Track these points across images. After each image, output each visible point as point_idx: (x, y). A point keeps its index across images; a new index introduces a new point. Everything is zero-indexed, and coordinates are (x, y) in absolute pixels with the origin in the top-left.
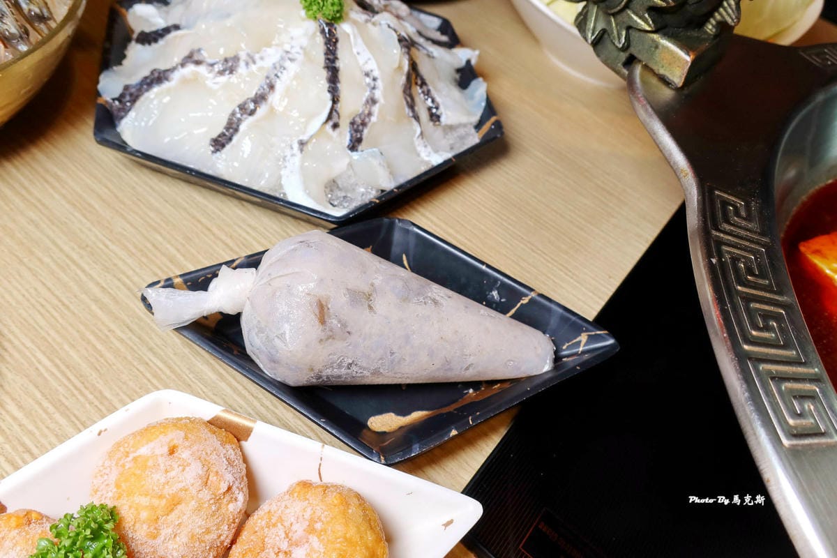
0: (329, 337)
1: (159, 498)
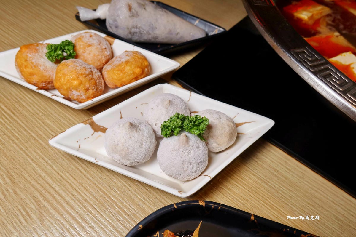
0: (133, 16)
1: (86, 44)
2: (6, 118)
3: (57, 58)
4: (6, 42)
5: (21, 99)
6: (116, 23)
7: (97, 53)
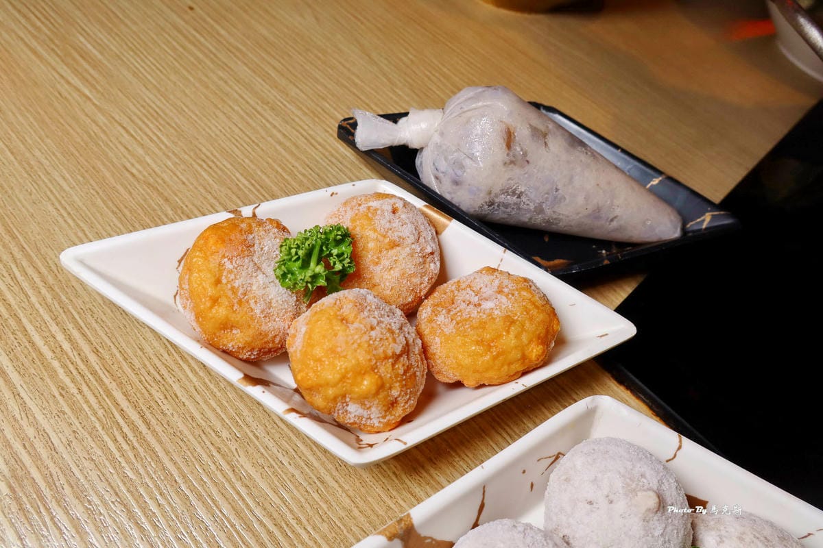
0: (512, 162)
1: (384, 236)
2: (125, 437)
3: (309, 285)
4: (134, 171)
5: (170, 371)
6: (459, 172)
7: (410, 268)
